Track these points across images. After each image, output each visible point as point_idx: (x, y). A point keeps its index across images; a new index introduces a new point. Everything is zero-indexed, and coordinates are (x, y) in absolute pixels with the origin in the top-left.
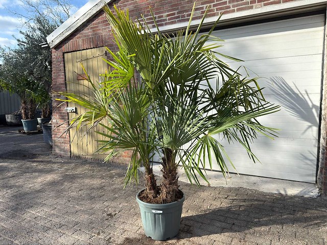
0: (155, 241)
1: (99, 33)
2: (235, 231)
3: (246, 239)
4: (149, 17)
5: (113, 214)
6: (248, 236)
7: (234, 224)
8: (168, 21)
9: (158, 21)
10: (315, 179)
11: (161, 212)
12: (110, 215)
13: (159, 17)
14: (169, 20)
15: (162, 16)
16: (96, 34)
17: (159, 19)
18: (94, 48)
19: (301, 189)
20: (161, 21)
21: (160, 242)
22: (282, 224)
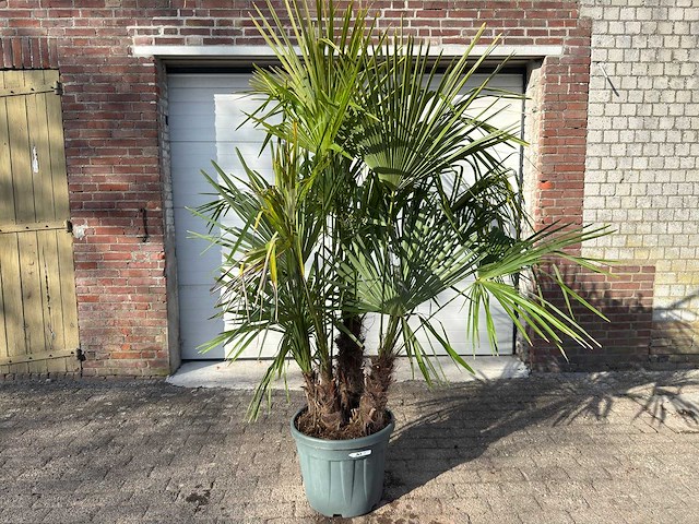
0: (350, 519)
1: (34, 33)
2: (470, 459)
3: (497, 466)
4: (194, 18)
5: (200, 493)
6: (494, 460)
7: (456, 447)
8: (244, 37)
9: (217, 32)
10: (511, 345)
11: (369, 452)
12: (192, 498)
13: (221, 23)
14: (247, 34)
15: (230, 23)
16: (21, 33)
17: (222, 28)
18: (14, 69)
19: (502, 368)
20: (226, 32)
21: (362, 519)
22: (522, 427)
